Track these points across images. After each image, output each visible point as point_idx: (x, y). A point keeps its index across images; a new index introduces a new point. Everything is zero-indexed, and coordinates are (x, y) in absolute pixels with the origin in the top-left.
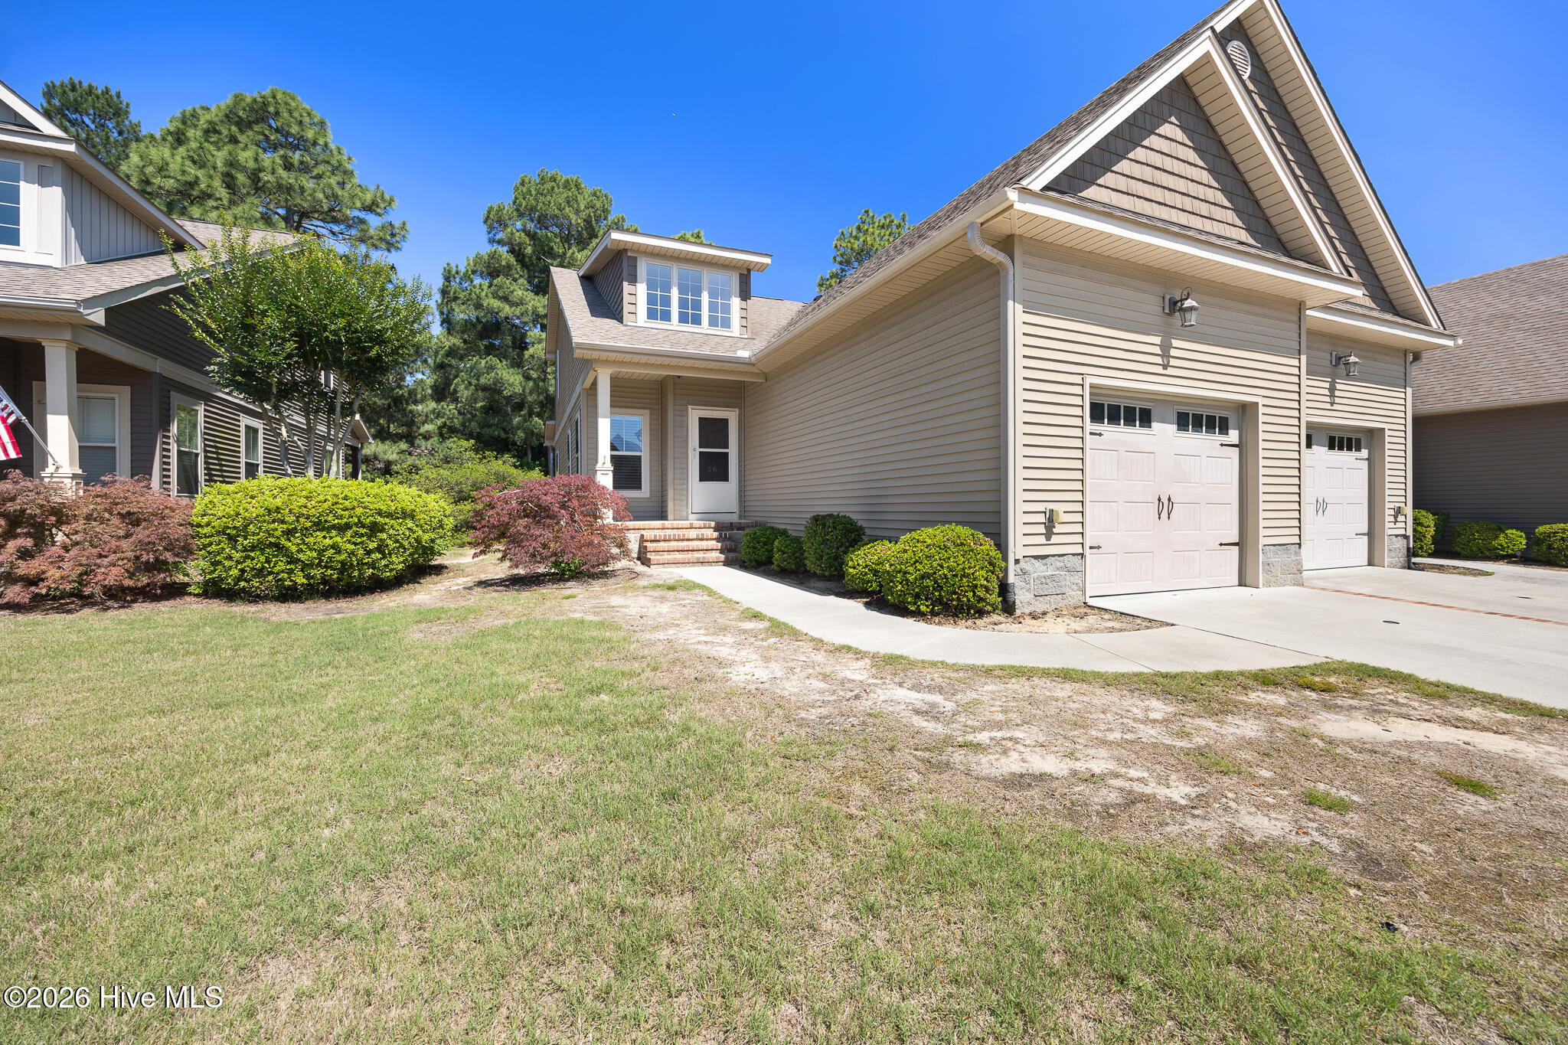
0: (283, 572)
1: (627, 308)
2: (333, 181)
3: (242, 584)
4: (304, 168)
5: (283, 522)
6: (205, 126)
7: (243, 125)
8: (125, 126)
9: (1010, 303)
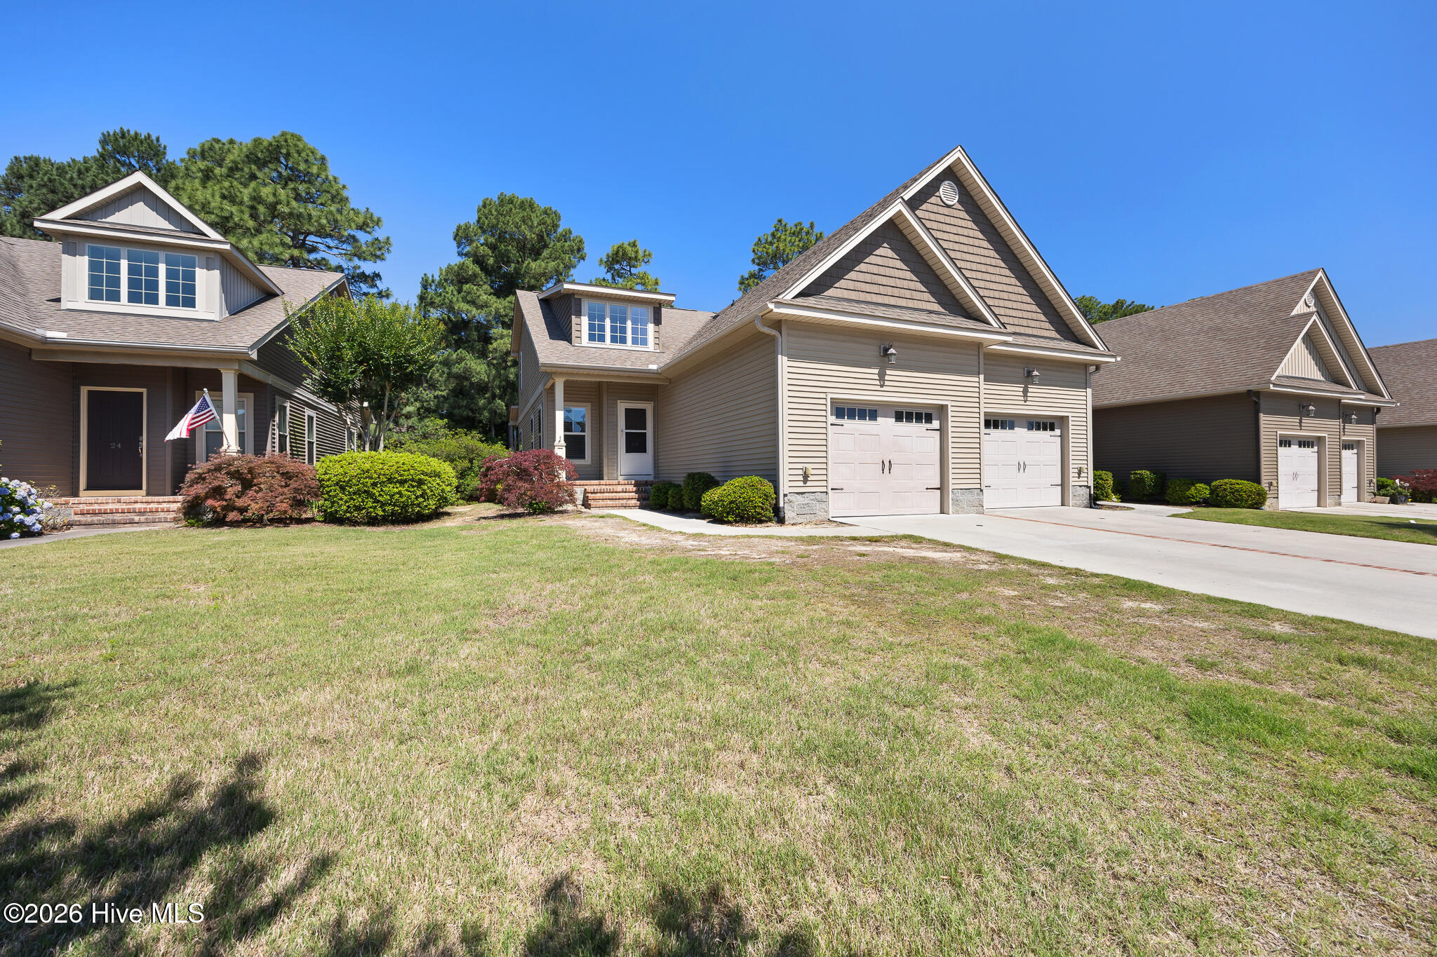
0: (371, 507)
1: (574, 334)
2: (333, 208)
3: (348, 515)
4: (310, 199)
5: (372, 478)
6: (230, 165)
7: (262, 164)
8: (163, 164)
9: (780, 356)
